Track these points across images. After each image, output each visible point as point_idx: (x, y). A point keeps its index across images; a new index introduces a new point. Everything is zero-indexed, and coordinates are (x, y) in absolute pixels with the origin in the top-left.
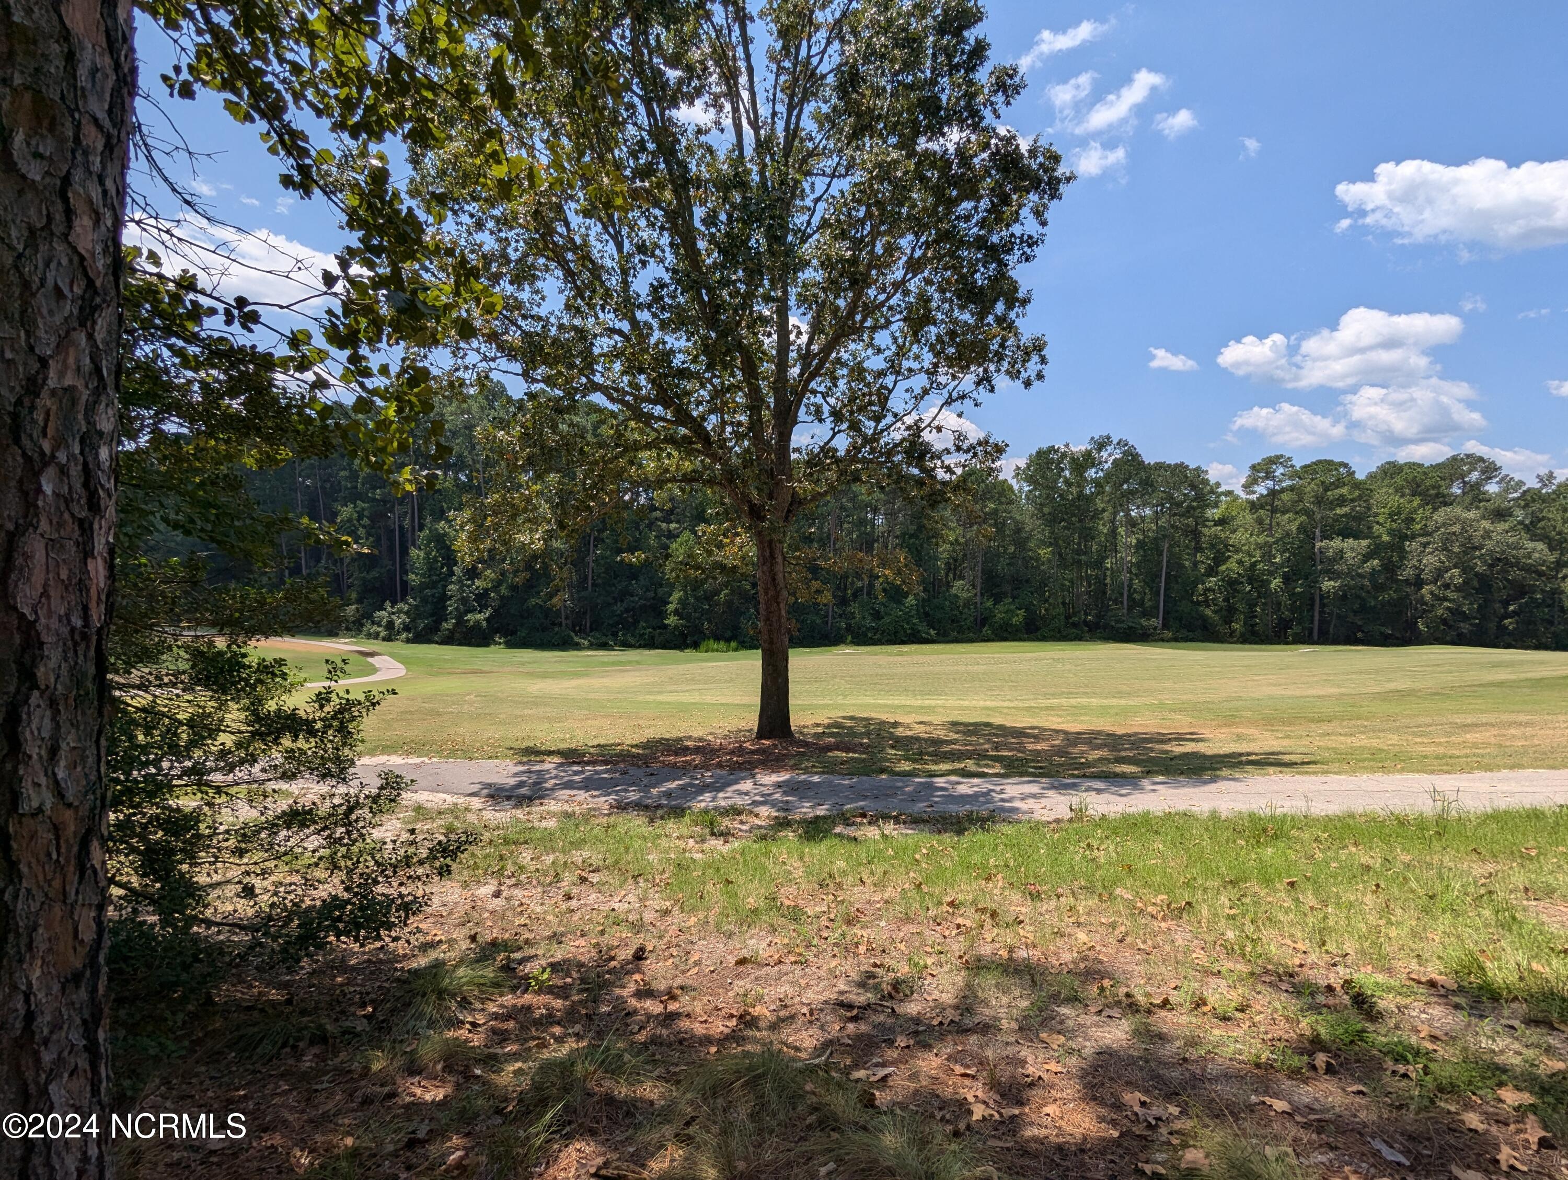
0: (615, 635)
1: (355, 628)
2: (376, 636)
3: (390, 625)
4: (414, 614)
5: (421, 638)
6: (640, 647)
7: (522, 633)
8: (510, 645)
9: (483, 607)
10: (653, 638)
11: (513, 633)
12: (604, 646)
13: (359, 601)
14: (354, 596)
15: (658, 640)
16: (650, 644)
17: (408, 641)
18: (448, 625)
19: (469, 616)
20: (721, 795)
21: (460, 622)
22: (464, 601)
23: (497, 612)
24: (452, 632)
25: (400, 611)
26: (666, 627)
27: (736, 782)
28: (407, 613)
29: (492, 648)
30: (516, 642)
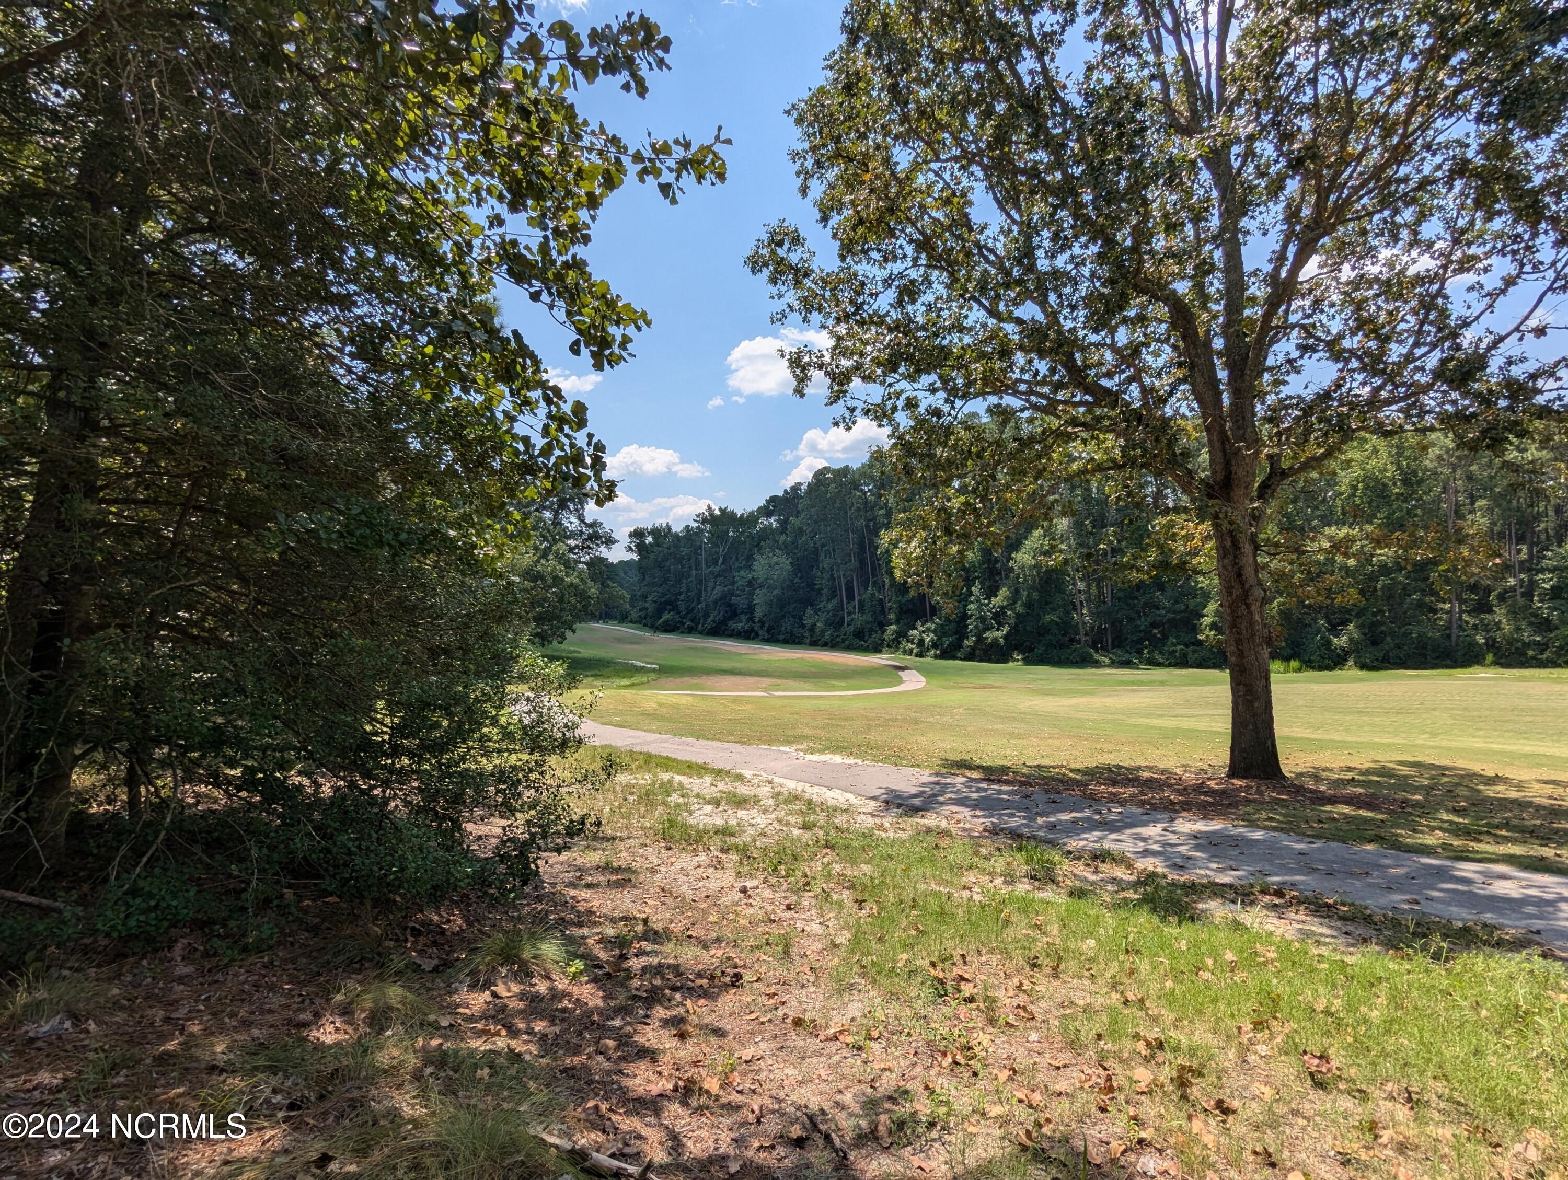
0: (1140, 652)
1: (894, 645)
2: (910, 652)
3: (921, 642)
4: (941, 632)
5: (947, 654)
6: (1170, 665)
7: (1040, 650)
8: (1028, 662)
9: (1000, 625)
10: (1185, 656)
11: (1031, 650)
12: (1127, 664)
13: (897, 622)
14: (892, 616)
15: (1192, 657)
16: (1183, 663)
17: (936, 657)
18: (968, 642)
19: (987, 634)
20: (1114, 836)
21: (980, 640)
22: (983, 619)
23: (1015, 630)
24: (973, 649)
25: (928, 630)
26: (1200, 643)
27: (1145, 824)
28: (934, 632)
29: (1011, 664)
30: (1034, 658)
